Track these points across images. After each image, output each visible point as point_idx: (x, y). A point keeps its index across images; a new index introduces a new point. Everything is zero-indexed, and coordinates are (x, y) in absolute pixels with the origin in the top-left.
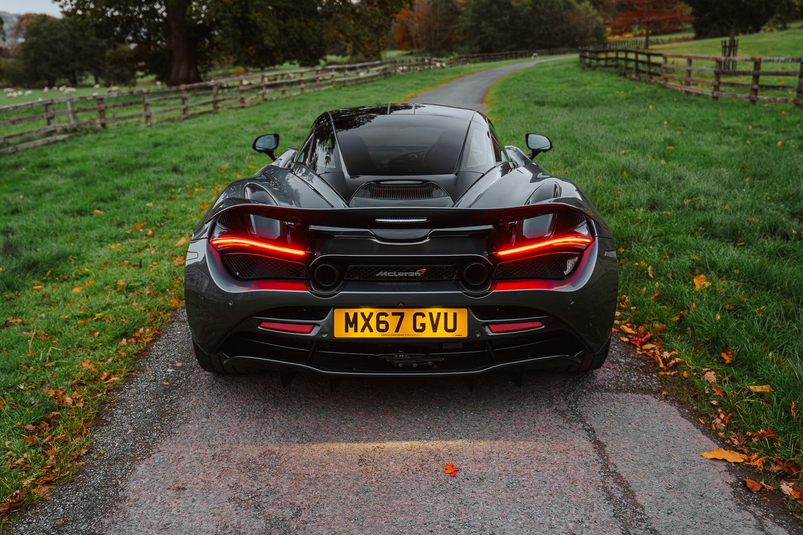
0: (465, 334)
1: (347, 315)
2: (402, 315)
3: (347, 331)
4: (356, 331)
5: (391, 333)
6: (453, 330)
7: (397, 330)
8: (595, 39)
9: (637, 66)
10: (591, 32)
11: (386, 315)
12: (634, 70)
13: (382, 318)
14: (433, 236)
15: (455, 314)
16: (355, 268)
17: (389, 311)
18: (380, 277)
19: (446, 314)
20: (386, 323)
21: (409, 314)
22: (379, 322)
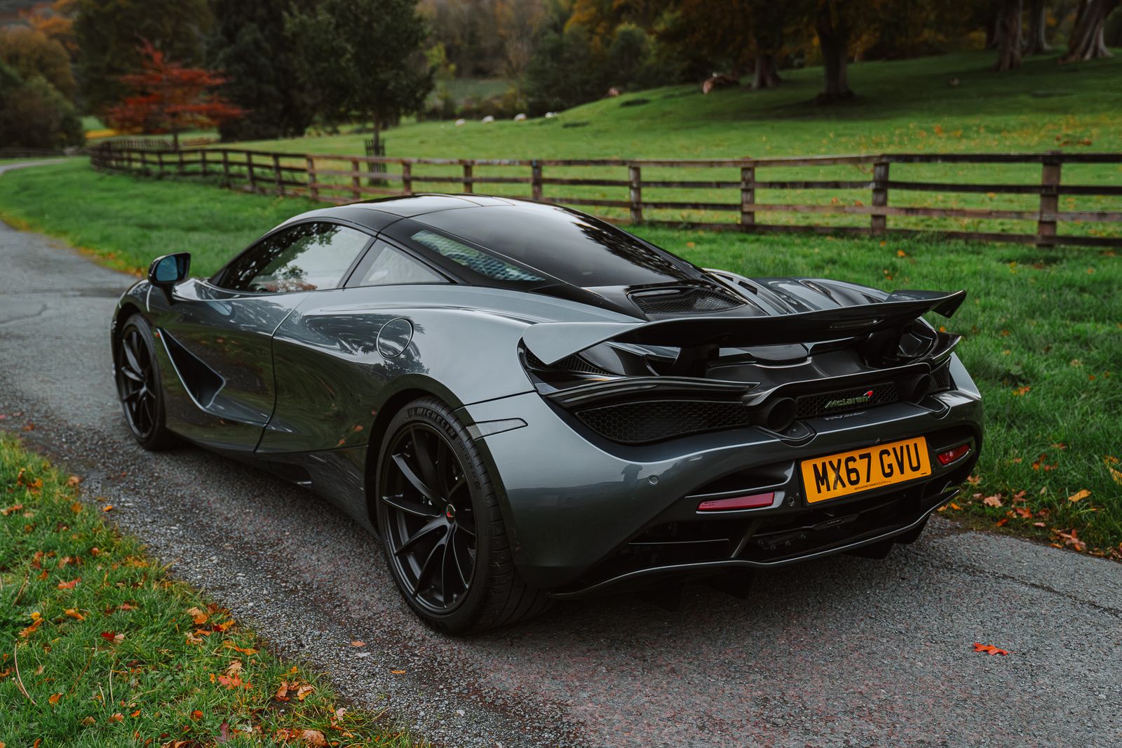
0: (929, 472)
1: (815, 466)
2: (868, 456)
3: (819, 491)
4: (828, 489)
5: (863, 486)
6: (917, 468)
7: (868, 480)
8: (64, 136)
9: (251, 171)
10: (55, 125)
11: (854, 460)
12: (248, 178)
13: (851, 465)
14: (814, 352)
15: (915, 445)
16: (804, 399)
17: (856, 454)
18: (829, 408)
19: (908, 446)
20: (855, 470)
21: (875, 452)
22: (849, 471)
